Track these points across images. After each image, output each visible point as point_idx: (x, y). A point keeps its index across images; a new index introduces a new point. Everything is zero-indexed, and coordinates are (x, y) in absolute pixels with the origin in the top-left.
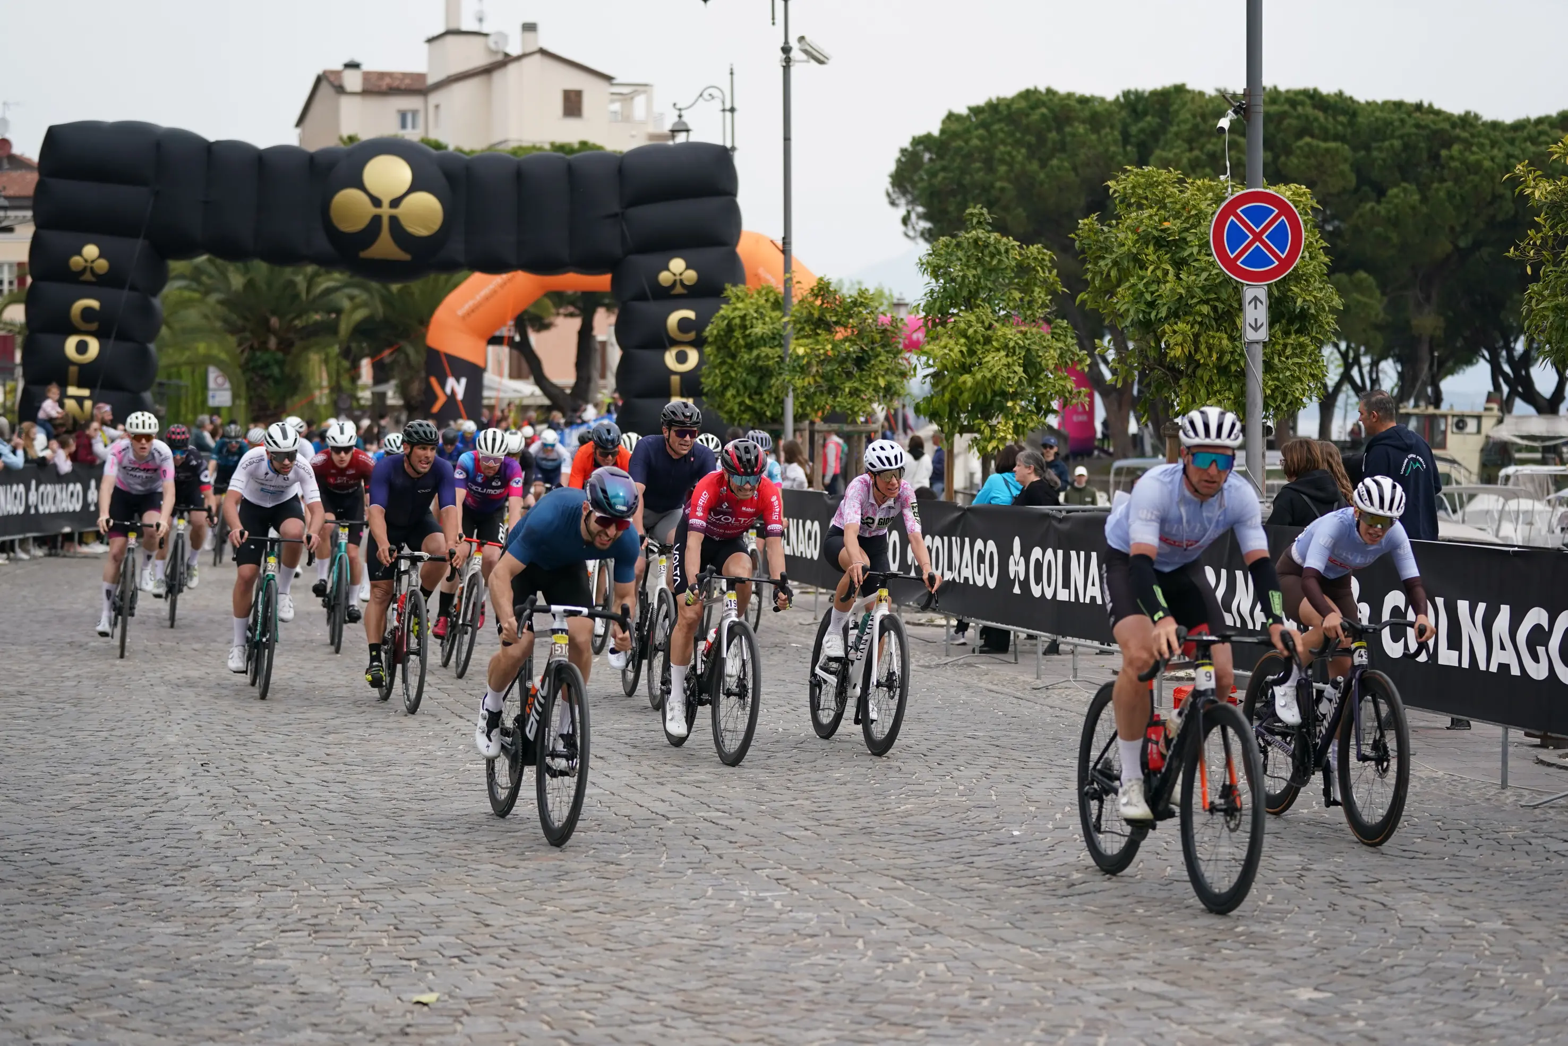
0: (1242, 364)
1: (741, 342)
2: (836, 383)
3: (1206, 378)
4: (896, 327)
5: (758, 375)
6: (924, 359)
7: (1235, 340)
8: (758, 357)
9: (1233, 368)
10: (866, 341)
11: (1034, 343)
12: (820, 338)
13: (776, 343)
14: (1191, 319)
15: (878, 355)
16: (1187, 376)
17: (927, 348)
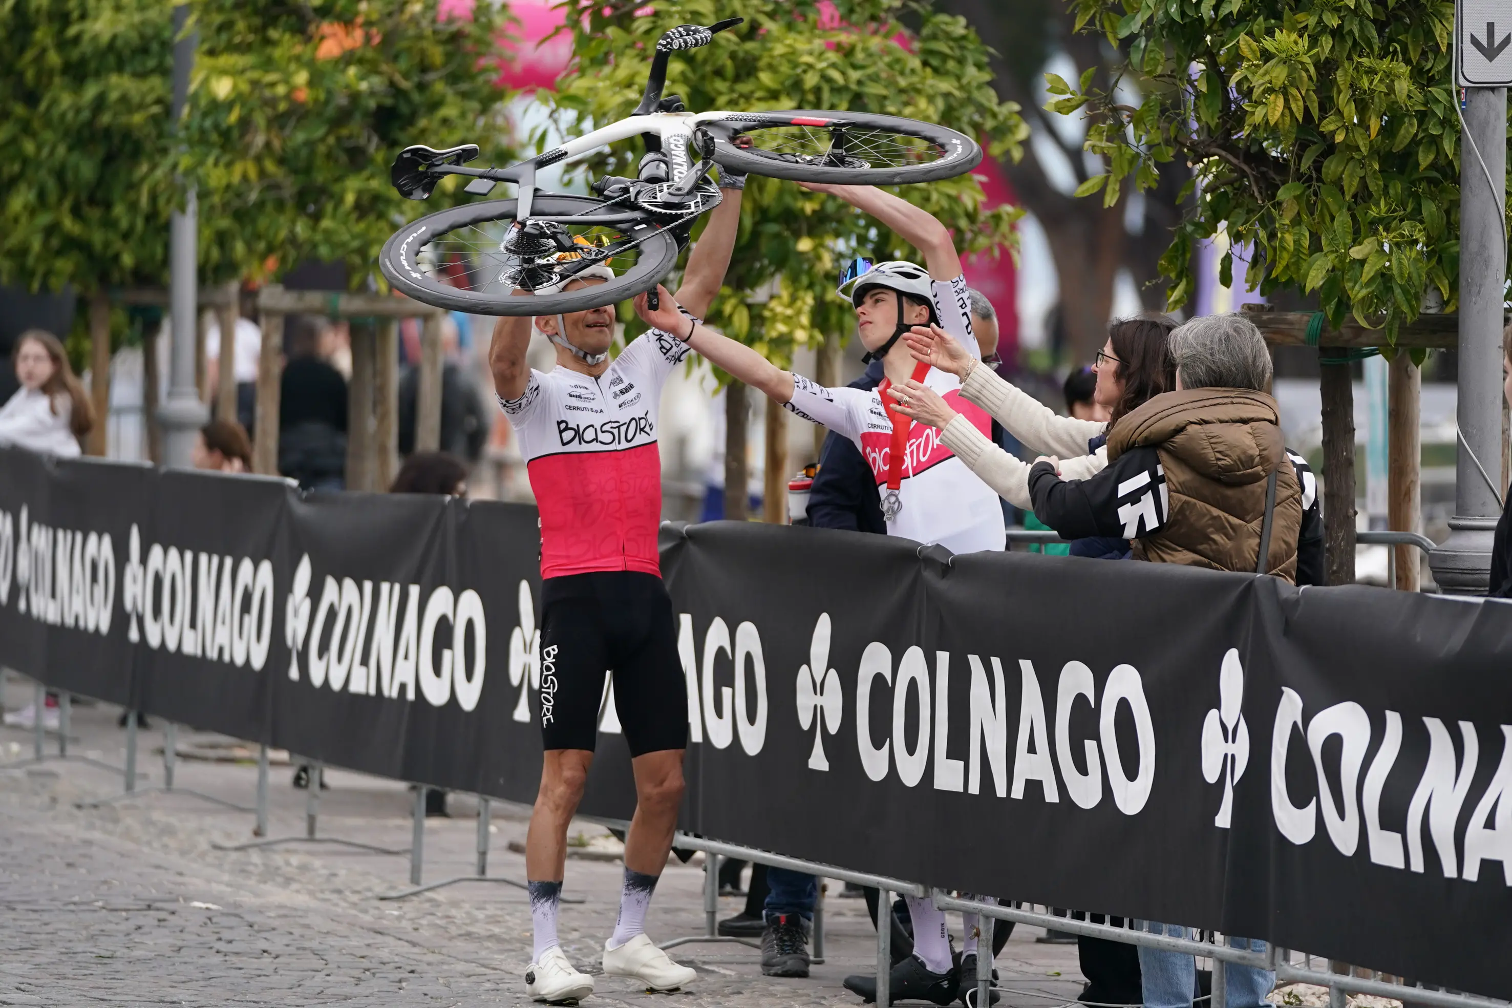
0: (1448, 147)
1: (54, 58)
2: (320, 178)
3: (1351, 186)
4: (489, 27)
5: (100, 152)
6: (568, 115)
7: (1431, 81)
8: (100, 103)
9: (1425, 159)
10: (403, 64)
11: (875, 78)
12: (277, 53)
13: (151, 63)
14: (1312, 21)
15: (435, 105)
16: (1299, 177)
17: (578, 85)
